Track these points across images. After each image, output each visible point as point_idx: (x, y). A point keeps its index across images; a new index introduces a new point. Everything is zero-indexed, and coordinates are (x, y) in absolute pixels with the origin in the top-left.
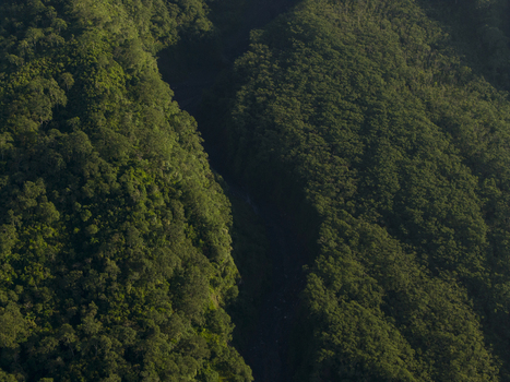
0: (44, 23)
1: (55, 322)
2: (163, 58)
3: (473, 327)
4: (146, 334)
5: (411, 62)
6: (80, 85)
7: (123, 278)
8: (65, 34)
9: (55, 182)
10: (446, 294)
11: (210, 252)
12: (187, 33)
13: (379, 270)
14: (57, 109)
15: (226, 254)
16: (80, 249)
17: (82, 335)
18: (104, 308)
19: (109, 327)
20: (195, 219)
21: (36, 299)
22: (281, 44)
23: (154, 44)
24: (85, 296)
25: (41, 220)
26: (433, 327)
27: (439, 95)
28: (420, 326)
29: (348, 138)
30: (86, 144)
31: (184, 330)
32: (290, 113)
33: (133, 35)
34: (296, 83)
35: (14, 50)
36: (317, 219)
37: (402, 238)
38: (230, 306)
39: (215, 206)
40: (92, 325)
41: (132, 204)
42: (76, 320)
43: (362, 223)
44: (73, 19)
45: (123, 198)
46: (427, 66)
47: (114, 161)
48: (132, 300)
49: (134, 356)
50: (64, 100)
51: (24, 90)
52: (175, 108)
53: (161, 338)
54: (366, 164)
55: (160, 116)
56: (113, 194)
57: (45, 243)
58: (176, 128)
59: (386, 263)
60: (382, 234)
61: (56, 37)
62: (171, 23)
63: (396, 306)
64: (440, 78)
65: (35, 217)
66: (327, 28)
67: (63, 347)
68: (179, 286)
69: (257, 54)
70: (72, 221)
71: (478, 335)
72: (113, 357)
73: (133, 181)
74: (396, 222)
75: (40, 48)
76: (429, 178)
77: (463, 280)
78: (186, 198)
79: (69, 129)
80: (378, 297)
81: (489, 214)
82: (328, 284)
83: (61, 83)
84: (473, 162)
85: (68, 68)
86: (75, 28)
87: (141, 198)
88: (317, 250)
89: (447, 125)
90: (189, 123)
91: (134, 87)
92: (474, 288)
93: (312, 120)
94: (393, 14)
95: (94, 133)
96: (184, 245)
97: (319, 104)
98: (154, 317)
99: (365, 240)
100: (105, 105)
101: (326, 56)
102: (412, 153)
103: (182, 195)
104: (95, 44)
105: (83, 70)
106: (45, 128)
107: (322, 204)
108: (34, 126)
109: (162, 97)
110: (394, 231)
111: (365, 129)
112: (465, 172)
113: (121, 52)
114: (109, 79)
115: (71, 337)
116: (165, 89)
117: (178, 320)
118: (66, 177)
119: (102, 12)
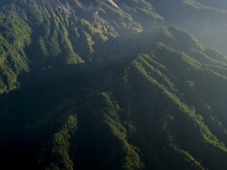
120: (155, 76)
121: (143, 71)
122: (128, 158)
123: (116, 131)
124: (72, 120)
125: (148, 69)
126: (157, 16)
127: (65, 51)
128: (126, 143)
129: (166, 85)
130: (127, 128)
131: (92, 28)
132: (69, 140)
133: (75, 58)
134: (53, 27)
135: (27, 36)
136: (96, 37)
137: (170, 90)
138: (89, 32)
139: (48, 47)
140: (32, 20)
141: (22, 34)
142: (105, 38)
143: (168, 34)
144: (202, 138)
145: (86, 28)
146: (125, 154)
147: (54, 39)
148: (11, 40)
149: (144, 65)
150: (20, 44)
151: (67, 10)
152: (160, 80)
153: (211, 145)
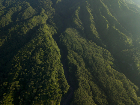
0: (41, 33)
1: (44, 61)
2: (53, 36)
3: (82, 60)
4: (53, 62)
6: (45, 39)
7: (50, 57)
8: (43, 34)
9: (43, 48)
10: (80, 57)
11: (58, 54)
12: (55, 34)
13: (74, 55)
14: (43, 41)
15: (60, 54)
16: (46, 54)
17: (46, 62)
18: (48, 60)
19: (49, 62)
20: (57, 51)
21: (42, 59)
22: (64, 34)
24: (46, 59)
25: (42, 52)
26: (79, 60)
27: (78, 39)
28: (78, 60)
29: (70, 43)
30: (46, 45)
31: (56, 61)
32: (65, 41)
33: (50, 34)
34: (65, 38)
35: (38, 36)
36: (68, 51)
37: (76, 52)
38: (60, 59)
39: (58, 50)
40: (47, 61)
41: (51, 50)
42: (46, 61)
43: (72, 51)
44: (43, 33)
45: (50, 50)
46: (77, 36)
47: (49, 46)
48: (51, 59)
49: (51, 64)
50: (43, 40)
51: (39, 40)
52: (54, 41)
53: (54, 62)
54: (72, 45)
55: (53, 42)
56: (49, 49)
57: (42, 54)
58: (54, 43)
59: (74, 54)
60: (74, 52)
61: (42, 34)
62: (53, 33)
63: (75, 58)
64: (79, 37)
65: (41, 52)
66: (68, 33)
67: (45, 64)
68: (55, 57)
69: (61, 35)
70: (45, 52)
71: (83, 60)
72: (49, 64)
73: (50, 48)
74: (75, 50)
75: (40, 35)
76: (78, 46)
77: (81, 56)
78: (56, 49)
79: (44, 43)
80: (74, 57)
81: (83, 49)
82: (69, 56)
83: (43, 39)
84: (82, 45)
86: (44, 33)
87: (51, 49)
88: (68, 53)
89: (79, 41)
90: (55, 42)
91: (50, 39)
92: (82, 56)
93: (67, 42)
94: (74, 31)
95: (46, 44)
96: (56, 54)
97: (68, 40)
98: (53, 60)
99: (72, 52)
100: (47, 41)
101: (68, 36)
102: (76, 44)
103: (55, 49)
104: (46, 35)
105: (45, 37)
106: (42, 43)
107: (68, 49)
108: (40, 43)
109: (53, 40)
110: (75, 51)
111: (72, 42)
112: (81, 46)
113: (49, 36)
114: (48, 38)
115: (45, 63)
116: (53, 39)
117: (55, 61)
118: (44, 48)
119: (46, 32)
122: (91, 17)
123: (89, 11)
124: (79, 7)
130: (91, 10)
132: (78, 12)
137: (102, 1)
144: (107, 13)
146: (90, 16)
153: (109, 15)
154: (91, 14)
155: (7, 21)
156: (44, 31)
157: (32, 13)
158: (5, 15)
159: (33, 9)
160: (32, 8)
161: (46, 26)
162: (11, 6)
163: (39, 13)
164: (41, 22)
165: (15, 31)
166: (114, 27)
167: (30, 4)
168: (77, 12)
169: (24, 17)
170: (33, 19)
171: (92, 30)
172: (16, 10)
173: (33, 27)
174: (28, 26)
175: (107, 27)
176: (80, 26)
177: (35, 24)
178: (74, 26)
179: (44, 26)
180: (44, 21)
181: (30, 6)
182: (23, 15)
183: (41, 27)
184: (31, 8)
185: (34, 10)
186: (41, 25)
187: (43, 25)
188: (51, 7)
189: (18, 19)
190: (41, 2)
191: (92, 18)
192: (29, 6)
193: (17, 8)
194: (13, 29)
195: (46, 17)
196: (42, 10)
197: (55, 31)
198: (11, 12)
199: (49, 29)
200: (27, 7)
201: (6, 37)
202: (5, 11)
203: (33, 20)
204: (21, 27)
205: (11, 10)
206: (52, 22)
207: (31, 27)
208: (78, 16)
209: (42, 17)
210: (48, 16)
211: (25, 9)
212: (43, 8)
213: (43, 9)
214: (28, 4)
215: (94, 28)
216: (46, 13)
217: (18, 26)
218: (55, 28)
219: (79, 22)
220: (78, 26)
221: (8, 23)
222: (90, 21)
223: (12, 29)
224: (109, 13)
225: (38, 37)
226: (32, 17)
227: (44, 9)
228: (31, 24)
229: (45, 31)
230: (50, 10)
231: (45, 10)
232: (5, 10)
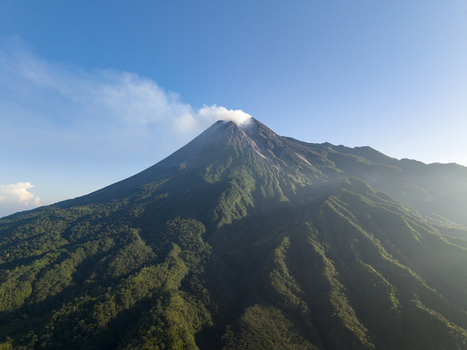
0: (156, 324)
2: (196, 336)
5: (282, 335)
6: (167, 348)
8: (163, 328)
12: (205, 326)
22: (237, 330)
23: (194, 331)
33: (187, 328)
34: (243, 345)
35: (145, 335)
44: (166, 322)
46: (287, 337)
61: (160, 329)
62: (199, 323)
64: (293, 341)
66: (252, 324)
69: (229, 334)
75: (154, 334)
83: (160, 347)
85: (163, 341)
86: (167, 326)
94: (274, 318)
101: (253, 334)
104: (173, 332)
105: (168, 342)
113: (182, 335)
114: (177, 345)
116: (197, 348)
119: (176, 319)
120: (342, 211)
121: (333, 207)
122: (327, 268)
123: (317, 249)
124: (286, 240)
125: (336, 207)
126: (339, 170)
127: (278, 195)
128: (324, 257)
129: (351, 217)
130: (325, 246)
131: (295, 179)
132: (285, 254)
133: (284, 199)
134: (269, 179)
135: (253, 185)
136: (297, 185)
137: (353, 220)
138: (293, 182)
139: (267, 192)
140: (256, 175)
141: (250, 184)
142: (303, 185)
143: (349, 182)
144: (380, 255)
145: (291, 179)
146: (324, 265)
147: (270, 187)
148: (243, 188)
149: (334, 204)
150: (249, 190)
151: (278, 168)
152: (346, 214)
153: (388, 261)
154: (325, 259)
155: (58, 282)
156: (169, 317)
157: (142, 258)
158: (57, 266)
159: (147, 245)
160: (144, 244)
161: (179, 297)
162: (83, 240)
163: (161, 257)
164: (163, 285)
165: (73, 315)
166: (419, 302)
167: (140, 234)
168: (279, 252)
169: (114, 269)
170: (140, 275)
171: (340, 315)
172: (95, 249)
173: (133, 302)
174: (118, 301)
175: (391, 304)
176: (295, 299)
177: (143, 292)
178: (273, 300)
179: (173, 299)
180: (173, 284)
181: (139, 237)
182: (113, 264)
183: (160, 303)
184: (141, 242)
185: (149, 249)
186: (161, 296)
187: (166, 296)
188: (201, 240)
189: (93, 275)
190: (173, 227)
191: (330, 270)
192: (136, 239)
193: (100, 244)
194: (67, 310)
195: (183, 269)
196: (172, 248)
197: (208, 315)
198: (78, 256)
199: (185, 309)
200: (129, 242)
201: (35, 338)
202: (63, 253)
203: (139, 278)
204: (96, 302)
205: (80, 250)
206: (200, 286)
207: (129, 301)
208: (284, 265)
209: (169, 268)
210: (187, 266)
211: (122, 247)
212: (177, 243)
213: (176, 246)
214: (136, 232)
215: (344, 308)
216: (182, 256)
217: (88, 298)
218: (208, 307)
219: (290, 284)
220: (289, 300)
221: (58, 289)
222: (328, 283)
223: (64, 311)
224: (385, 255)
225: (144, 342)
226: (138, 270)
227: (180, 244)
228: (129, 292)
229: (173, 316)
230: (196, 248)
231: (183, 248)
232: (64, 250)
